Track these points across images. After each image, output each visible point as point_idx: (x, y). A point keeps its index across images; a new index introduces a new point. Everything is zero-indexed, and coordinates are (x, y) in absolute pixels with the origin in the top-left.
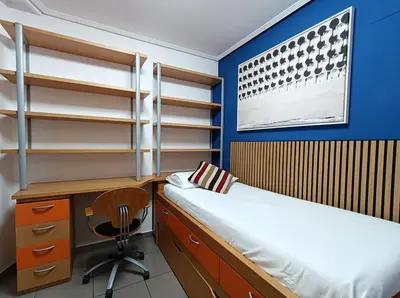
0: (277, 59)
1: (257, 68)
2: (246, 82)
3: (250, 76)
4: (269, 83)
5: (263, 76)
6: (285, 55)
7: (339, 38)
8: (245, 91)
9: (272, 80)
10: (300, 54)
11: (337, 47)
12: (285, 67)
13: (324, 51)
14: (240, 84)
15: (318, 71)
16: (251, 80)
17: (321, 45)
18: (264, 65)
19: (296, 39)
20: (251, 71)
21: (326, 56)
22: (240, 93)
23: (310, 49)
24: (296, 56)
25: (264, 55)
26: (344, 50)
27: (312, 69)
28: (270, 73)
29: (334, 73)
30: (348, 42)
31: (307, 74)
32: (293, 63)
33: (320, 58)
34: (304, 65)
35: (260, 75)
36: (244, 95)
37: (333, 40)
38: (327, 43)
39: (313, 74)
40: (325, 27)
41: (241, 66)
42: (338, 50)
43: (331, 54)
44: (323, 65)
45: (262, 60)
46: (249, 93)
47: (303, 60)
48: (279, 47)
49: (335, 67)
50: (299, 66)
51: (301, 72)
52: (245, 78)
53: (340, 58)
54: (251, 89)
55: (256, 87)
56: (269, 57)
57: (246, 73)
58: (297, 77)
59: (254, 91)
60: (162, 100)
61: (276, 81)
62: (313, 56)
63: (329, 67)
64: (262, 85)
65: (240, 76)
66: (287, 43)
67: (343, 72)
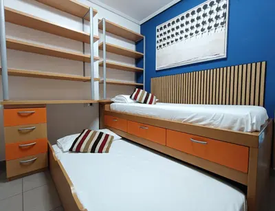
0: (184, 22)
1: (170, 28)
2: (162, 38)
3: (165, 33)
4: (178, 37)
5: (174, 33)
6: (189, 19)
7: (221, 8)
8: (162, 43)
9: (180, 35)
10: (198, 18)
11: (221, 13)
12: (189, 26)
13: (213, 16)
14: (157, 39)
15: (209, 28)
16: (166, 36)
17: (211, 12)
18: (174, 26)
19: (195, 9)
20: (166, 30)
21: (214, 19)
22: (157, 45)
23: (204, 15)
24: (196, 20)
25: (175, 19)
26: (224, 15)
27: (206, 27)
28: (179, 31)
29: (219, 29)
30: (226, 10)
31: (203, 30)
32: (194, 24)
33: (210, 20)
34: (201, 24)
35: (172, 33)
36: (160, 46)
37: (218, 9)
38: (215, 11)
39: (206, 30)
40: (213, 2)
41: (158, 27)
42: (221, 15)
43: (217, 17)
44: (212, 24)
45: (173, 23)
46: (164, 45)
47: (200, 22)
48: (184, 14)
49: (220, 25)
50: (198, 26)
51: (199, 29)
52: (161, 35)
53: (222, 20)
54: (165, 42)
55: (169, 40)
56: (178, 21)
57: (162, 32)
58: (197, 32)
59: (168, 43)
60: (106, 45)
61: (183, 35)
62: (206, 19)
63: (216, 25)
64: (174, 39)
65: (157, 34)
66: (190, 12)
67: (224, 28)
